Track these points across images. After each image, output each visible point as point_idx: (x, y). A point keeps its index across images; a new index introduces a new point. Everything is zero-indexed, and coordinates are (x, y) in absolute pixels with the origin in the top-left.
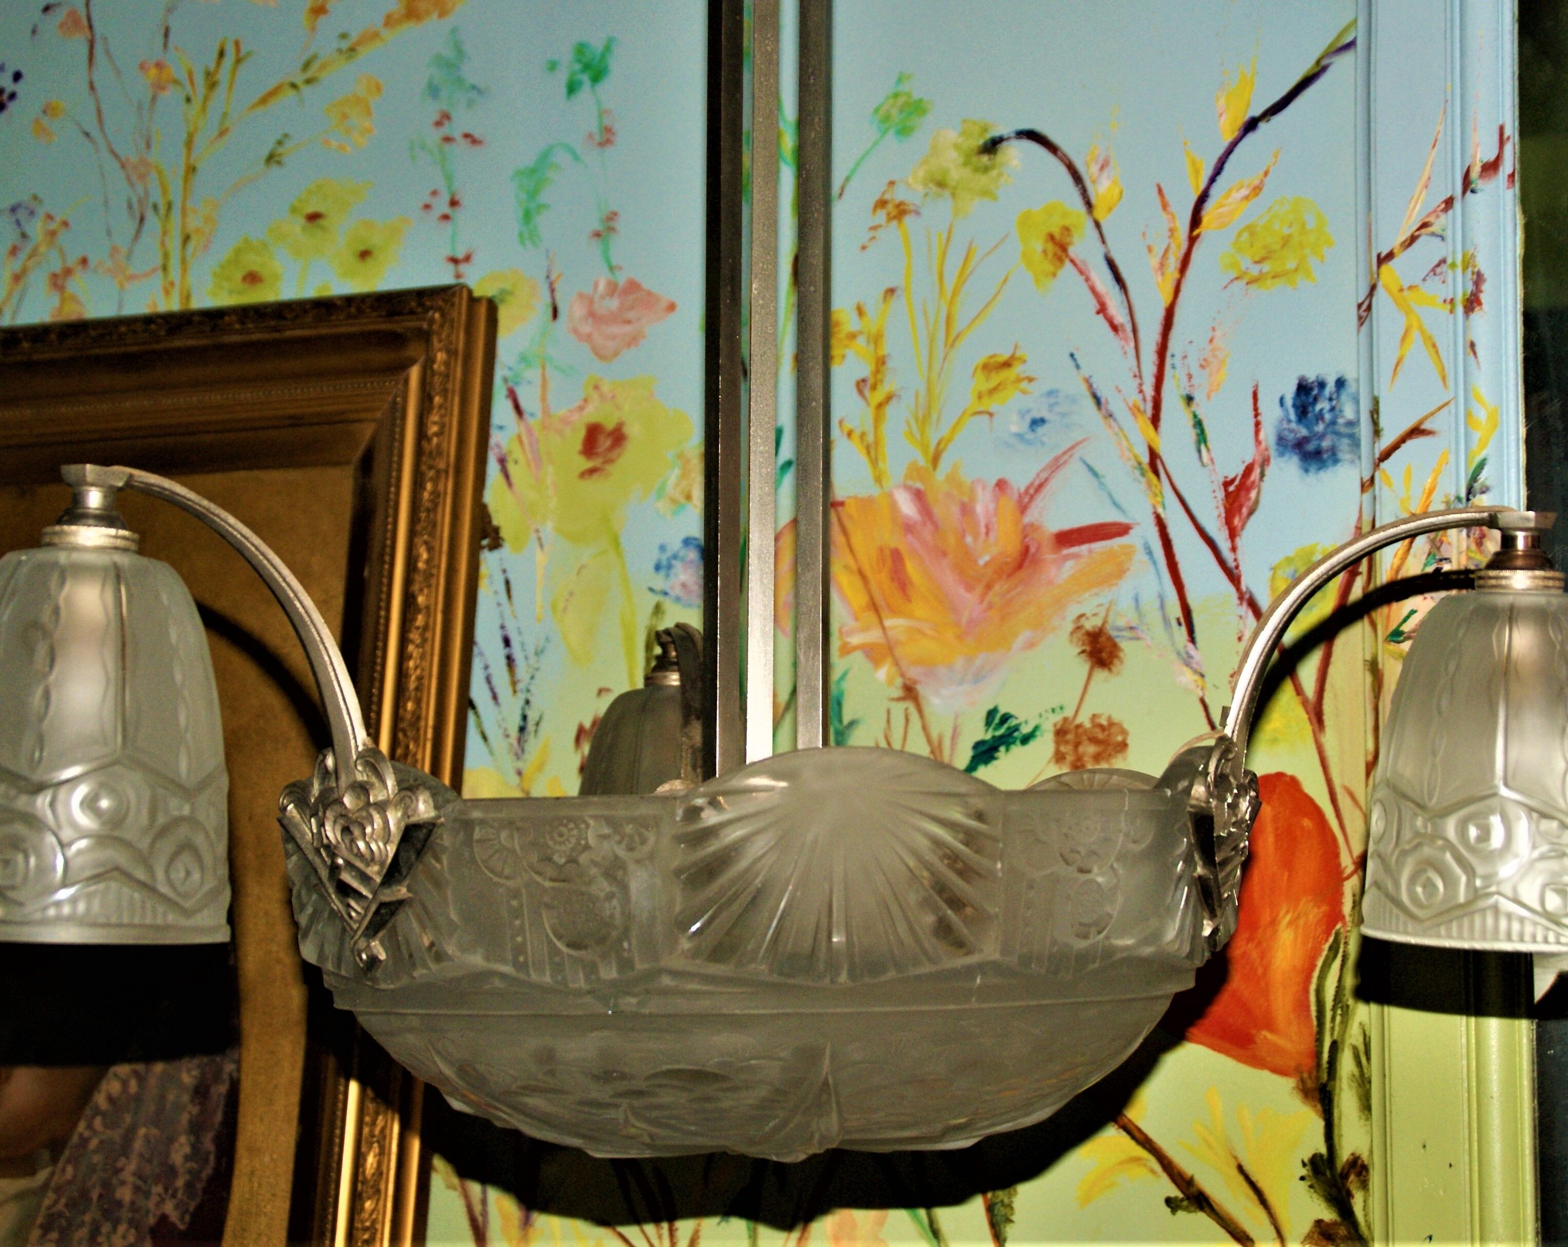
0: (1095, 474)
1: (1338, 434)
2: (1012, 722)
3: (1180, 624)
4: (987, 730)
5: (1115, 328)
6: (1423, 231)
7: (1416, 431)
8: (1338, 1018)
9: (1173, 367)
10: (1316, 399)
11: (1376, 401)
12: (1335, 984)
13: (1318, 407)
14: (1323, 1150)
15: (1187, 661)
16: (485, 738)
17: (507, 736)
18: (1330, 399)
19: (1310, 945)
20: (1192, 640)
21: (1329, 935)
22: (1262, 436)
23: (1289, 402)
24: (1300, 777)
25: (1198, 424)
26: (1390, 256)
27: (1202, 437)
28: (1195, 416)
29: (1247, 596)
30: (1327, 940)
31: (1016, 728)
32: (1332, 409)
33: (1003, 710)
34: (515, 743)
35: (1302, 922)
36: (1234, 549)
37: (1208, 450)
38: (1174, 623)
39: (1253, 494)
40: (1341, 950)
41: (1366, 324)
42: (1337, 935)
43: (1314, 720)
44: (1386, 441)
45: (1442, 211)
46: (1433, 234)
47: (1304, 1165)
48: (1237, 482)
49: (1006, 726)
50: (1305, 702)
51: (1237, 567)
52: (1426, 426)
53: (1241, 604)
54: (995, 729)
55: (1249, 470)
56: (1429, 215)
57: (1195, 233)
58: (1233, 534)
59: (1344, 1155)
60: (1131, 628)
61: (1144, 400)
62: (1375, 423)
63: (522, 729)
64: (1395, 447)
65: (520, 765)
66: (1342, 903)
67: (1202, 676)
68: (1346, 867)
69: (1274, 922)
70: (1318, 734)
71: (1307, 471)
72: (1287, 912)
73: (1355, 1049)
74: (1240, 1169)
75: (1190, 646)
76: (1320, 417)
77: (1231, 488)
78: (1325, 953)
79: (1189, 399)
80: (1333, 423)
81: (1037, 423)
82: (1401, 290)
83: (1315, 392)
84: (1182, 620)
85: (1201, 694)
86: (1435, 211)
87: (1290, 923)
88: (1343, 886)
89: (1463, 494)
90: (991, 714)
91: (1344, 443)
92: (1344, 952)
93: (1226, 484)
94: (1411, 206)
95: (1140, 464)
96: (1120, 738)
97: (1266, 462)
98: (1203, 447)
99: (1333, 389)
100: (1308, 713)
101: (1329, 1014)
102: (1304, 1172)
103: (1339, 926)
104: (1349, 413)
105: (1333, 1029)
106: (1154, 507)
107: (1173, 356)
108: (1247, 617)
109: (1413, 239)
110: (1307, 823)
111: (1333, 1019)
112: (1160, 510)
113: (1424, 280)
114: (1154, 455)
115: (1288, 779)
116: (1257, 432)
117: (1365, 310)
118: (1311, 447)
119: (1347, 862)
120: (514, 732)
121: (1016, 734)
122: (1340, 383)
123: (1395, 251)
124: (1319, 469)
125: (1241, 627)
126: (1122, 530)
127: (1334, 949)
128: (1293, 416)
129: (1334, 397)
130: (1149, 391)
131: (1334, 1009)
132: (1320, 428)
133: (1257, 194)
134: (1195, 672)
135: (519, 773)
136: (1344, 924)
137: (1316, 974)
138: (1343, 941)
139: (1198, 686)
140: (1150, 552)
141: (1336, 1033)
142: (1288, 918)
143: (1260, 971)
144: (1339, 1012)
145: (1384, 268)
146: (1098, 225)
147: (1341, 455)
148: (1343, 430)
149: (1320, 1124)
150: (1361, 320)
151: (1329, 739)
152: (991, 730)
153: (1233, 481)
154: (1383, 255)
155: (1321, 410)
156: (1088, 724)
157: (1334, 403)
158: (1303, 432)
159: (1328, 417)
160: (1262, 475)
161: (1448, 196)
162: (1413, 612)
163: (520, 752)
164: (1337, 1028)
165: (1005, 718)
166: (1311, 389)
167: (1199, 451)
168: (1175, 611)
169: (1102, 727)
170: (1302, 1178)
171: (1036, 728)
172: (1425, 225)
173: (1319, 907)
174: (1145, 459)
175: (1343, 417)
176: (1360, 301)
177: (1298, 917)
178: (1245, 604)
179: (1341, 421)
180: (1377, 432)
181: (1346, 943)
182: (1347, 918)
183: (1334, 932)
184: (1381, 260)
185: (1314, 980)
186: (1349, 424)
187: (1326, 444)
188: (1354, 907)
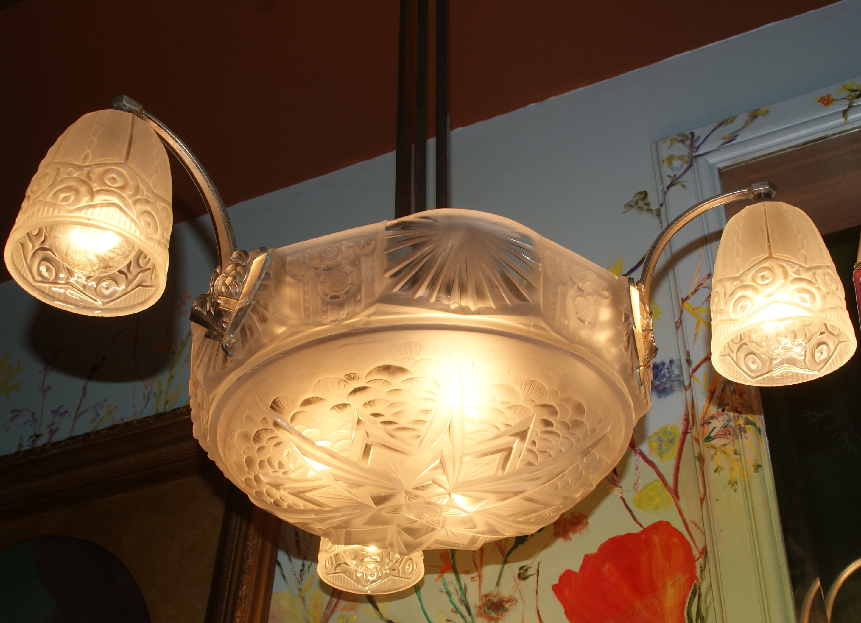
1: (673, 381)
6: (700, 287)
10: (661, 370)
11: (688, 353)
12: (696, 608)
13: (663, 372)
15: (614, 483)
16: (284, 577)
17: (295, 575)
18: (668, 369)
19: (682, 593)
21: (691, 587)
23: (650, 372)
24: (670, 521)
26: (687, 298)
29: (638, 451)
30: (690, 590)
32: (669, 372)
34: (299, 577)
35: (677, 584)
40: (697, 593)
41: (680, 329)
42: (695, 586)
43: (674, 495)
45: (707, 278)
46: (704, 287)
50: (669, 490)
53: (636, 455)
56: (701, 281)
62: (689, 361)
63: (302, 570)
64: (698, 366)
65: (300, 586)
66: (696, 572)
67: (621, 487)
68: (696, 555)
69: (664, 586)
70: (676, 501)
71: (660, 397)
72: (670, 581)
75: (614, 476)
76: (664, 376)
78: (690, 595)
80: (670, 377)
82: (694, 309)
83: (661, 367)
85: (621, 495)
86: (704, 279)
87: (671, 586)
88: (695, 564)
91: (676, 384)
92: (699, 593)
94: (694, 279)
96: (584, 521)
99: (669, 364)
100: (671, 494)
101: (694, 622)
103: (695, 582)
104: (676, 372)
108: (639, 460)
109: (696, 291)
110: (675, 540)
113: (703, 304)
115: (664, 523)
117: (679, 324)
118: (661, 388)
119: (696, 553)
120: (298, 572)
122: (671, 362)
123: (689, 296)
124: (666, 395)
125: (637, 464)
127: (694, 593)
128: (652, 377)
129: (669, 367)
131: (697, 619)
132: (665, 380)
134: (618, 486)
135: (300, 590)
136: (698, 581)
137: (686, 606)
138: (698, 588)
139: (619, 492)
142: (671, 583)
143: (659, 610)
144: (699, 621)
145: (685, 303)
147: (674, 389)
148: (674, 379)
150: (677, 328)
151: (682, 503)
154: (684, 298)
155: (664, 373)
156: (569, 517)
157: (669, 370)
158: (657, 382)
159: (667, 375)
161: (709, 272)
162: (715, 428)
163: (301, 581)
166: (659, 366)
169: (576, 517)
172: (700, 285)
173: (685, 576)
175: (674, 374)
176: (676, 321)
177: (675, 582)
178: (638, 455)
179: (673, 376)
180: (690, 364)
181: (700, 589)
182: (699, 578)
183: (693, 585)
184: (683, 300)
185: (686, 609)
186: (678, 376)
187: (667, 386)
188: (701, 572)
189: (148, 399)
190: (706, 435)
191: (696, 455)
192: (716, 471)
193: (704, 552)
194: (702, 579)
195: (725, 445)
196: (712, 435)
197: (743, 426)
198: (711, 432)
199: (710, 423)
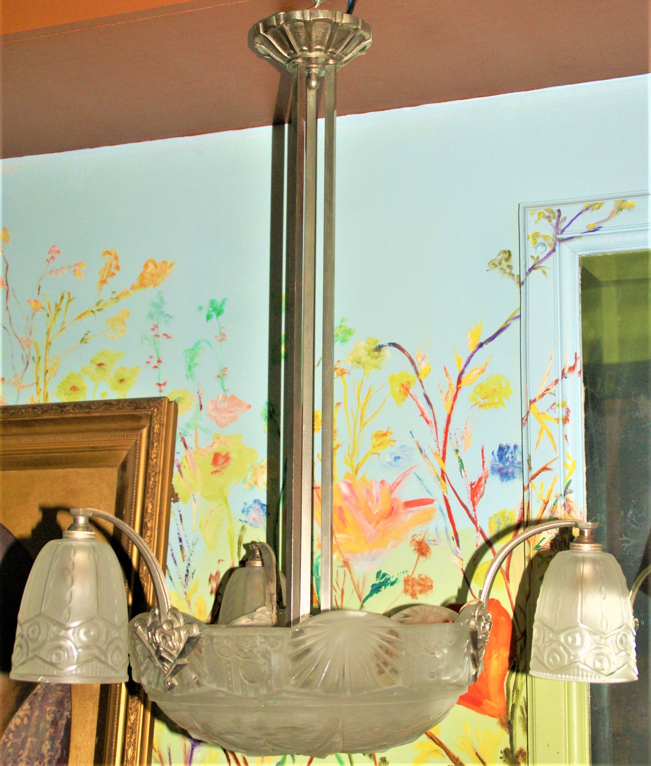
0: (420, 479)
1: (515, 467)
2: (387, 577)
3: (453, 539)
4: (377, 580)
5: (428, 422)
6: (547, 392)
7: (545, 469)
8: (515, 695)
9: (451, 438)
10: (506, 453)
11: (530, 456)
12: (514, 682)
13: (507, 456)
14: (509, 747)
15: (456, 554)
16: (171, 579)
17: (181, 578)
18: (512, 453)
19: (504, 666)
20: (458, 545)
22: (485, 466)
23: (496, 454)
24: (500, 600)
25: (461, 461)
26: (535, 400)
27: (462, 466)
28: (459, 458)
29: (480, 529)
30: (510, 664)
31: (389, 579)
32: (513, 457)
33: (383, 572)
34: (184, 581)
35: (501, 657)
36: (474, 510)
37: (464, 471)
38: (451, 539)
39: (482, 489)
40: (516, 669)
41: (525, 426)
42: (515, 662)
43: (506, 578)
44: (533, 472)
45: (554, 384)
46: (551, 393)
47: (502, 752)
48: (476, 484)
49: (385, 578)
50: (502, 571)
51: (476, 518)
52: (549, 467)
53: (477, 532)
54: (380, 579)
55: (480, 480)
56: (549, 386)
57: (459, 386)
58: (474, 504)
59: (517, 749)
60: (434, 540)
61: (439, 451)
62: (529, 465)
63: (186, 576)
64: (537, 474)
65: (186, 590)
66: (516, 650)
67: (462, 560)
68: (518, 636)
69: (490, 657)
70: (507, 583)
71: (502, 481)
72: (495, 654)
73: (521, 707)
74: (477, 754)
75: (457, 548)
76: (508, 460)
77: (473, 487)
79: (457, 451)
80: (513, 462)
81: (397, 458)
82: (539, 414)
83: (506, 450)
84: (454, 538)
85: (461, 567)
86: (551, 384)
87: (496, 658)
88: (517, 643)
89: (563, 493)
90: (379, 573)
91: (517, 471)
93: (471, 485)
94: (542, 382)
95: (437, 476)
96: (430, 584)
97: (487, 476)
98: (462, 470)
99: (513, 449)
100: (503, 575)
101: (511, 693)
102: (502, 755)
103: (515, 659)
104: (519, 459)
105: (513, 699)
106: (443, 493)
107: (450, 434)
108: (479, 537)
109: (543, 395)
110: (503, 618)
111: (513, 695)
112: (446, 494)
113: (548, 410)
114: (443, 473)
115: (495, 601)
116: (483, 465)
117: (524, 421)
118: (504, 471)
119: (518, 634)
120: (183, 577)
121: (389, 581)
122: (515, 447)
123: (537, 399)
124: (507, 480)
125: (477, 541)
126: (431, 501)
127: (513, 668)
128: (497, 459)
129: (513, 452)
130: (441, 447)
131: (513, 691)
132: (508, 464)
133: (483, 372)
134: (459, 558)
135: (186, 593)
136: (517, 659)
137: (506, 678)
139: (460, 564)
140: (442, 511)
141: (514, 701)
142: (495, 656)
143: (485, 677)
144: (515, 692)
145: (532, 405)
146: (421, 381)
147: (515, 475)
148: (516, 465)
149: (508, 736)
150: (523, 424)
151: (512, 585)
152: (378, 579)
153: (474, 483)
154: (532, 400)
155: (508, 457)
156: (417, 578)
157: (513, 455)
158: (501, 466)
159: (510, 460)
160: (485, 482)
161: (556, 379)
162: (544, 538)
163: (186, 585)
164: (514, 699)
165: (384, 575)
166: (505, 449)
167: (461, 471)
168: (452, 534)
169: (422, 579)
170: (501, 758)
171: (397, 579)
172: (547, 390)
174: (440, 474)
175: (516, 460)
176: (523, 417)
177: (499, 655)
178: (479, 532)
179: (516, 462)
180: (530, 468)
181: (518, 666)
182: (519, 656)
183: (513, 661)
184: (531, 402)
185: (506, 680)
186: (519, 463)
187: (510, 470)
188: (521, 652)
189: (28, 364)
190: (536, 543)
193: (525, 635)
194: (521, 657)
196: (541, 545)
198: (541, 542)
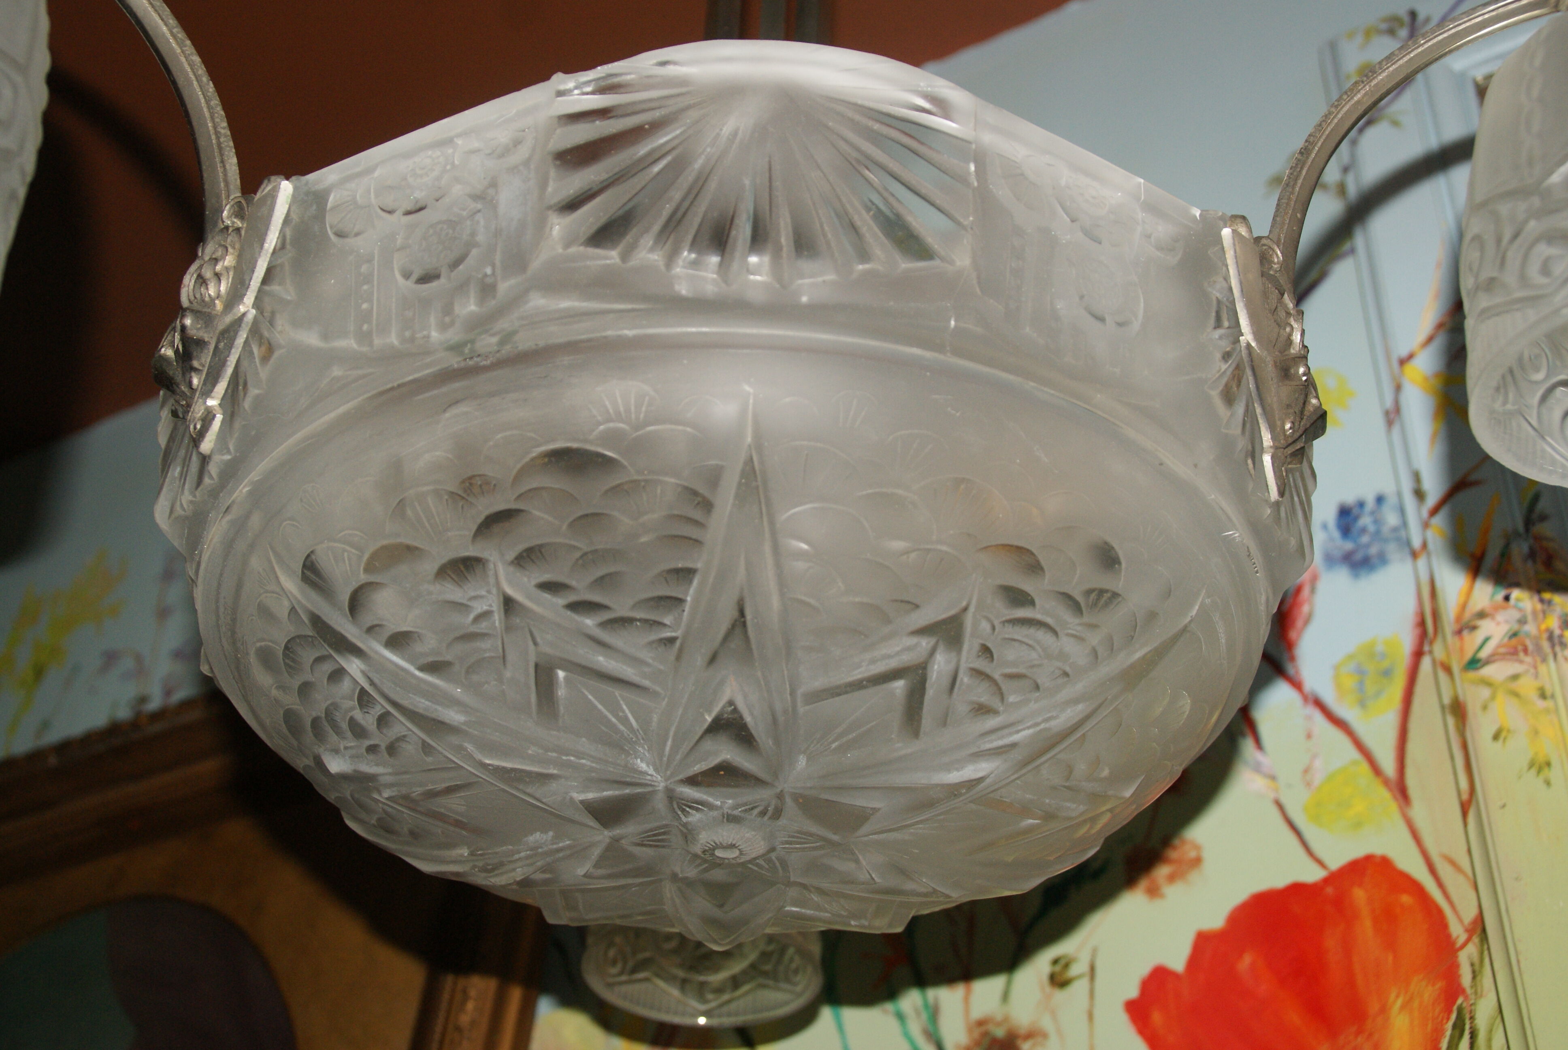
1: (1385, 540)
3: (1245, 737)
6: (1440, 330)
10: (1357, 519)
11: (1417, 477)
13: (1361, 523)
15: (1257, 768)
18: (1372, 514)
19: (1429, 1027)
20: (1260, 747)
21: (1450, 1012)
23: (1332, 525)
24: (1392, 855)
26: (1411, 357)
29: (1312, 697)
30: (1448, 1019)
32: (1375, 521)
35: (1416, 1004)
36: (1292, 659)
39: (1306, 611)
40: (1467, 1027)
41: (1396, 429)
42: (1460, 1011)
43: (1399, 796)
44: (1432, 499)
50: (1386, 782)
51: (1298, 675)
52: (1473, 477)
53: (1306, 705)
55: (1297, 591)
58: (1290, 646)
62: (1419, 494)
64: (1442, 501)
66: (1459, 976)
67: (1273, 778)
68: (1458, 937)
69: (1384, 1010)
70: (1404, 808)
71: (1357, 577)
72: (1397, 997)
75: (1258, 754)
76: (1364, 530)
78: (1448, 1033)
80: (1378, 532)
82: (1426, 380)
83: (1356, 512)
84: (1248, 732)
85: (1274, 795)
87: (1403, 1007)
88: (1457, 957)
91: (1392, 547)
92: (1471, 1028)
96: (1193, 855)
97: (1315, 578)
99: (1374, 505)
100: (1390, 791)
103: (1460, 1001)
104: (1393, 519)
108: (1313, 715)
109: (1431, 340)
110: (1406, 899)
115: (1378, 860)
117: (1393, 415)
118: (1359, 556)
119: (1457, 931)
122: (1380, 500)
123: (1415, 352)
124: (1370, 572)
125: (1309, 725)
127: (1459, 1027)
128: (1337, 535)
129: (1375, 511)
132: (1365, 539)
134: (1266, 776)
136: (1466, 998)
138: (1467, 1016)
139: (1272, 789)
142: (1399, 1002)
145: (1406, 368)
148: (1387, 536)
150: (1390, 423)
151: (1418, 812)
154: (1404, 358)
155: (1364, 525)
157: (1376, 516)
158: (1349, 546)
159: (1371, 529)
160: (1313, 588)
162: (1487, 640)
166: (1352, 510)
172: (1441, 325)
173: (1433, 985)
175: (1387, 525)
176: (1387, 408)
177: (1411, 999)
178: (1311, 705)
179: (1385, 529)
180: (1422, 499)
181: (1472, 1018)
182: (1469, 991)
183: (1455, 1008)
184: (1403, 362)
186: (1395, 530)
187: (1373, 550)
188: (1474, 977)
190: (1468, 655)
191: (1447, 700)
192: (1496, 737)
193: (1478, 928)
194: (1476, 993)
195: (1515, 677)
196: (1483, 654)
197: (1557, 632)
198: (1481, 647)
199: (1474, 628)
